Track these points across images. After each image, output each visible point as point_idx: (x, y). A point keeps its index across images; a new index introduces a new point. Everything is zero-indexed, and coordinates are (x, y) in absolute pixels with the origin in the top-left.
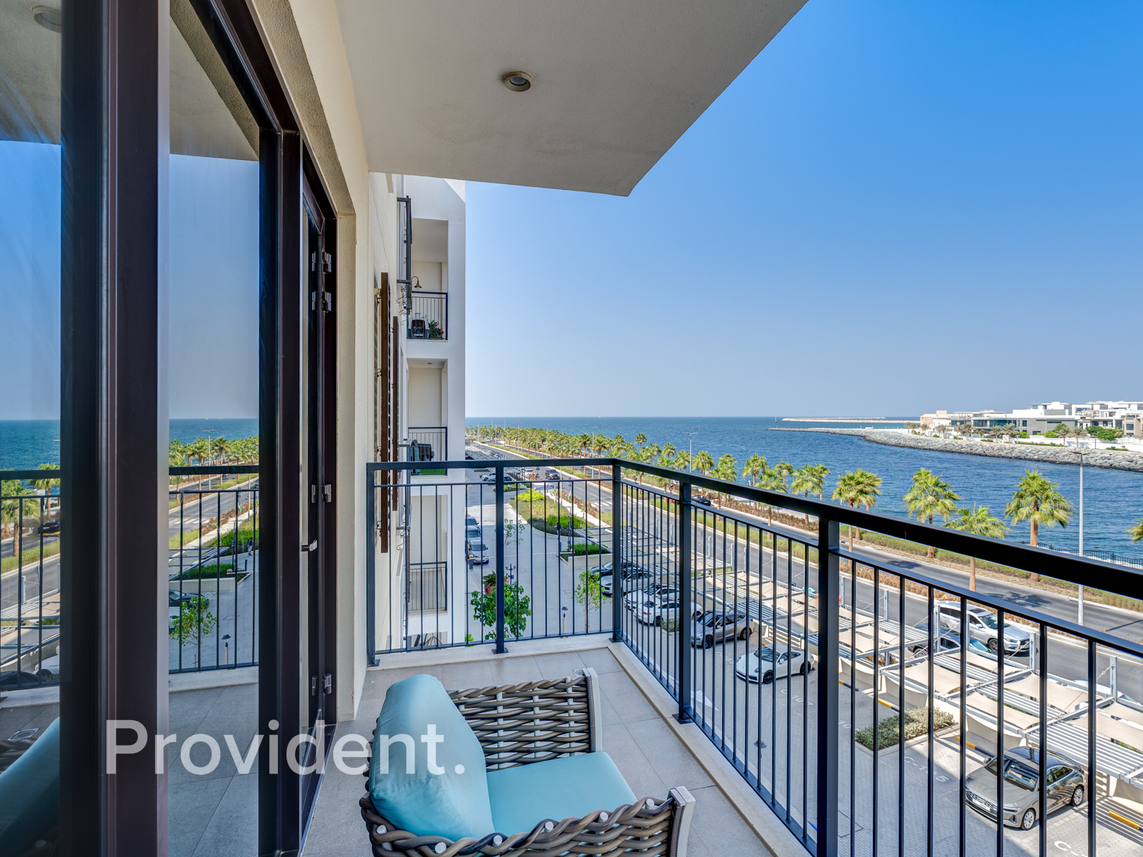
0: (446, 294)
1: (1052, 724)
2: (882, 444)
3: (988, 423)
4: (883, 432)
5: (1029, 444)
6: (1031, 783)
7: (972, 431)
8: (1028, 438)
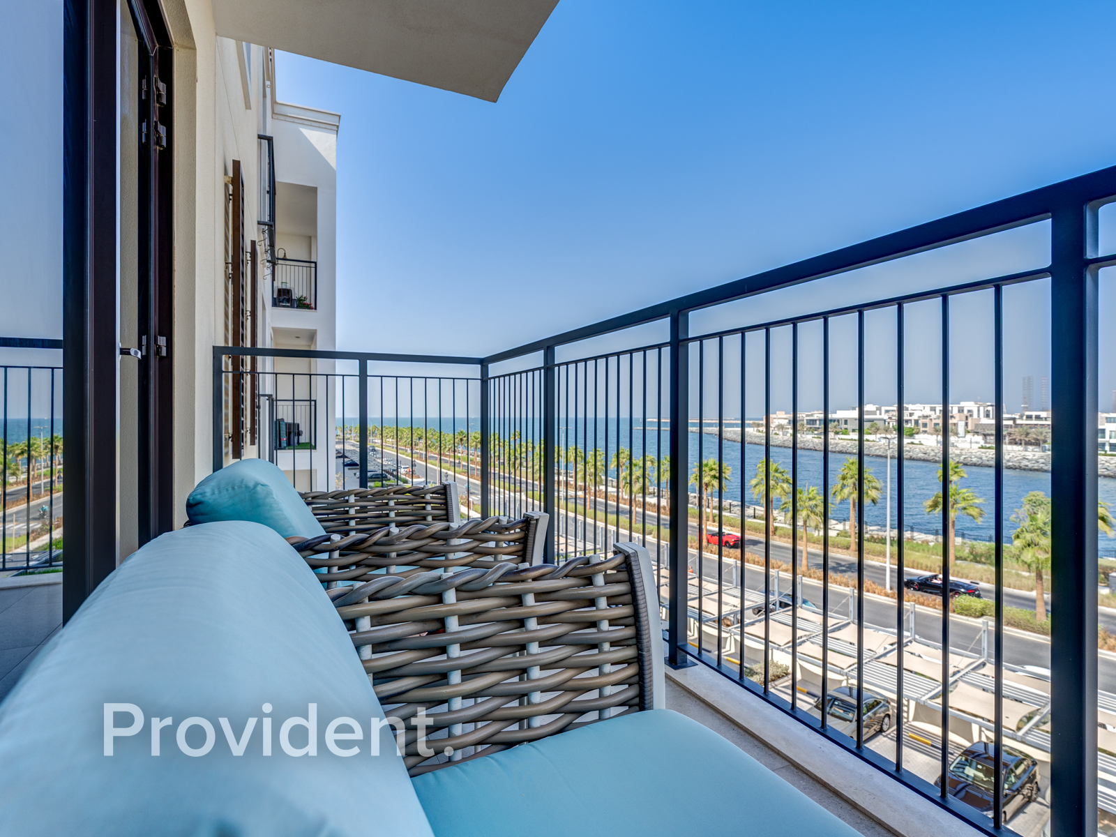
0: (315, 263)
1: (866, 663)
2: (732, 441)
3: (818, 422)
4: (733, 431)
5: (850, 440)
6: (850, 716)
7: (805, 429)
8: (849, 434)
